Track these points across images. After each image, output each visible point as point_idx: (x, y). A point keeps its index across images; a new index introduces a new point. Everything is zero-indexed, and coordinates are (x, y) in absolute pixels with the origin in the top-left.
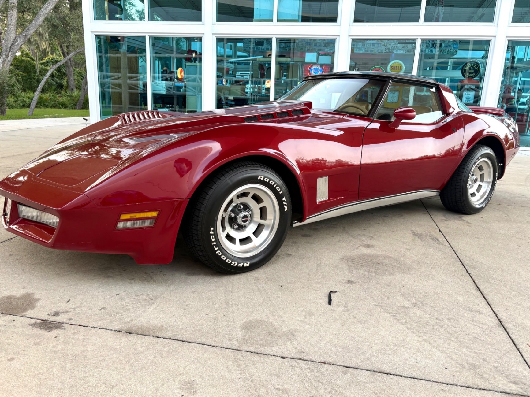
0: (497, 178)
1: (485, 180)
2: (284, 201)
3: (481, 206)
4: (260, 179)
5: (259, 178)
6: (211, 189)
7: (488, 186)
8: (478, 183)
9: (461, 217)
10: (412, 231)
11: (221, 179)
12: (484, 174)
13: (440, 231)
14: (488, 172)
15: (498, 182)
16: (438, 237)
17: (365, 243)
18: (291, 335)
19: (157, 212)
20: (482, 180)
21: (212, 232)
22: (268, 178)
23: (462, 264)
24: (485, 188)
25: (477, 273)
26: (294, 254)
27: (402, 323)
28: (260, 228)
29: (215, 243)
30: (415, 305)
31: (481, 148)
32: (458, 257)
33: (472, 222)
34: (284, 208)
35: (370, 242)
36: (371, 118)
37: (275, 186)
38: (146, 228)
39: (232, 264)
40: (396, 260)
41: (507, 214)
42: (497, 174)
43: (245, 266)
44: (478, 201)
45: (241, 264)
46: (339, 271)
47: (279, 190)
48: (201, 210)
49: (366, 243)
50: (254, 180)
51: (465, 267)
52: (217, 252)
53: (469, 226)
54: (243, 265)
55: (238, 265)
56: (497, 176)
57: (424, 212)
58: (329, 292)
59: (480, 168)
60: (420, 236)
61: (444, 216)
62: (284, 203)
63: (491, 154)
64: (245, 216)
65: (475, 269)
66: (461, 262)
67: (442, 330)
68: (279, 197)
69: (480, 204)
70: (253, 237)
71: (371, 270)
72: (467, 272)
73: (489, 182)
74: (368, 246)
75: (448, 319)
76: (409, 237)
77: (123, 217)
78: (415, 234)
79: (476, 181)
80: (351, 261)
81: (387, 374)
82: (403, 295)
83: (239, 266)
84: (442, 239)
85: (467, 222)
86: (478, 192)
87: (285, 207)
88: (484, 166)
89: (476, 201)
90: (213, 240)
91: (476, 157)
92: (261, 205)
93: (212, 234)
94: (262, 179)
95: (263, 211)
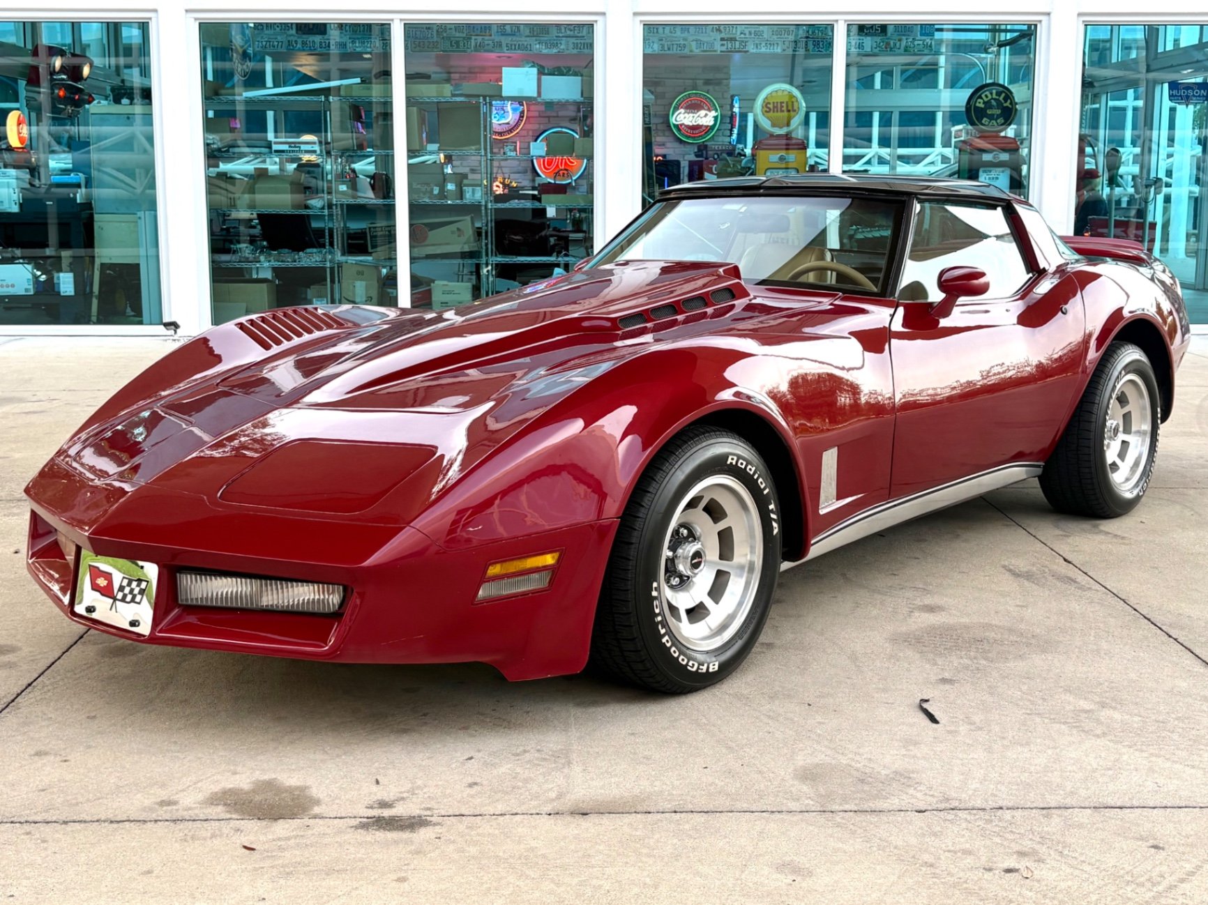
0: (1159, 421)
1: (1134, 429)
2: (772, 511)
3: (1135, 492)
4: (731, 463)
5: (728, 463)
6: (649, 495)
7: (1143, 441)
8: (1122, 436)
9: (1096, 526)
10: (1004, 567)
11: (664, 468)
12: (1130, 412)
13: (1065, 560)
14: (1140, 406)
15: (1163, 428)
16: (1070, 574)
17: (918, 602)
18: (904, 778)
19: (556, 555)
20: (1127, 430)
21: (654, 594)
22: (744, 459)
23: (1152, 623)
24: (1137, 447)
25: (1191, 637)
26: (777, 642)
27: (1098, 736)
28: (722, 579)
29: (659, 618)
30: (1103, 705)
31: (1126, 347)
32: (1135, 610)
33: (1126, 535)
34: (772, 528)
35: (928, 600)
36: (891, 299)
37: (756, 477)
38: (533, 592)
39: (689, 668)
40: (1010, 630)
41: (1192, 510)
42: (1159, 410)
43: (711, 670)
44: (1127, 480)
45: (703, 665)
46: (906, 665)
47: (762, 486)
48: (632, 544)
49: (921, 604)
50: (718, 465)
51: (1160, 629)
52: (664, 640)
53: (1124, 544)
54: (708, 668)
55: (698, 668)
56: (1159, 416)
57: (1006, 523)
58: (918, 701)
59: (1122, 400)
60: (1028, 576)
61: (1058, 527)
62: (773, 516)
63: (1144, 362)
64: (698, 554)
65: (1182, 629)
66: (1149, 620)
67: (1175, 736)
68: (762, 502)
69: (1131, 490)
70: (709, 603)
71: (972, 654)
72: (1170, 636)
73: (1144, 433)
74: (931, 609)
75: (1178, 719)
76: (1008, 584)
77: (494, 570)
78: (1016, 575)
79: (1116, 431)
80: (919, 641)
81: (1121, 808)
82: (1068, 690)
83: (700, 671)
84: (1081, 578)
85: (1116, 536)
86: (1123, 460)
87: (775, 525)
88: (1131, 394)
89: (1123, 480)
90: (657, 611)
91: (1116, 374)
92: (722, 525)
93: (656, 598)
94: (734, 463)
95: (725, 539)
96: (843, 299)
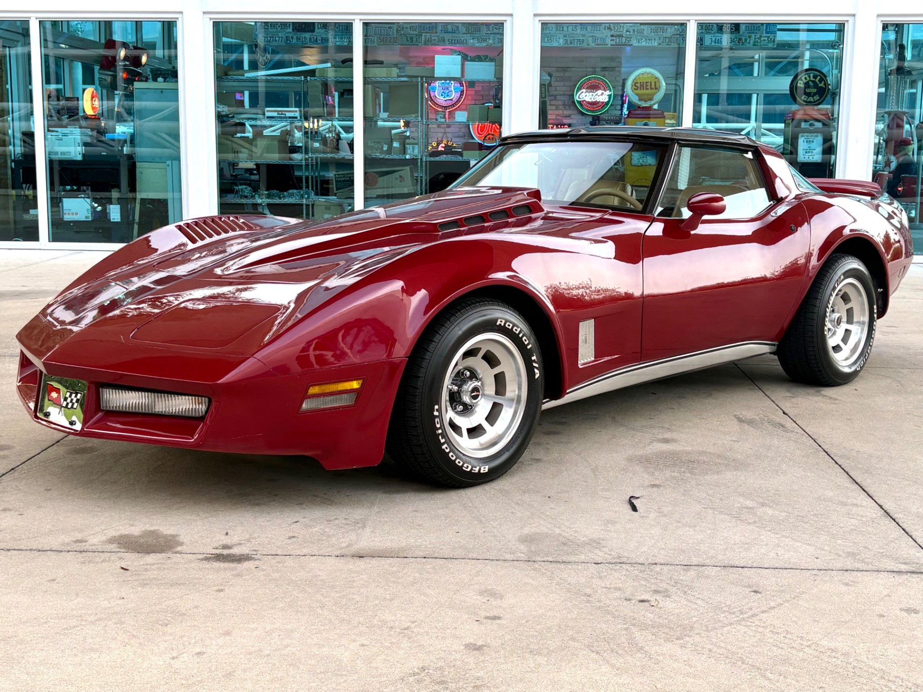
0: (875, 316)
1: (855, 320)
2: (534, 361)
3: (853, 369)
4: (500, 324)
5: (498, 324)
6: (433, 343)
7: (862, 330)
8: (844, 326)
9: (818, 392)
10: (735, 416)
11: (446, 325)
12: (852, 308)
13: (784, 413)
14: (860, 304)
15: (879, 323)
16: (783, 422)
17: (660, 436)
18: (596, 543)
19: (360, 382)
20: (850, 321)
21: (436, 413)
22: (511, 322)
23: (828, 455)
24: (857, 334)
25: (852, 464)
26: (545, 458)
27: (749, 523)
28: (497, 409)
29: (440, 431)
30: (763, 505)
31: (843, 260)
32: (820, 446)
33: (838, 398)
34: (534, 374)
35: (668, 435)
36: (649, 215)
37: (520, 335)
38: (343, 407)
39: (464, 468)
40: (719, 456)
42: (875, 307)
43: (482, 471)
44: (847, 359)
45: (476, 467)
46: (631, 475)
47: (526, 343)
48: (419, 377)
49: (662, 437)
50: (490, 326)
51: (832, 458)
52: (444, 447)
53: (835, 403)
54: (480, 470)
55: (472, 469)
56: (875, 311)
57: (751, 387)
58: (628, 498)
59: (845, 298)
60: (751, 422)
61: (789, 391)
62: (535, 365)
63: (862, 271)
64: (476, 389)
65: (848, 459)
66: (826, 452)
67: (806, 526)
68: (526, 355)
69: (850, 366)
70: (486, 425)
71: (683, 469)
72: (837, 463)
73: (863, 323)
74: (666, 441)
75: (815, 515)
76: (735, 426)
77: (313, 390)
78: (740, 420)
79: (839, 321)
80: (646, 461)
81: (743, 567)
82: (742, 495)
83: (473, 471)
84: (789, 424)
85: (831, 398)
86: (845, 343)
87: (536, 371)
88: (852, 293)
89: (843, 361)
90: (438, 426)
91: (836, 277)
92: (497, 370)
93: (437, 417)
94: (502, 325)
95: (500, 380)
96: (612, 214)
